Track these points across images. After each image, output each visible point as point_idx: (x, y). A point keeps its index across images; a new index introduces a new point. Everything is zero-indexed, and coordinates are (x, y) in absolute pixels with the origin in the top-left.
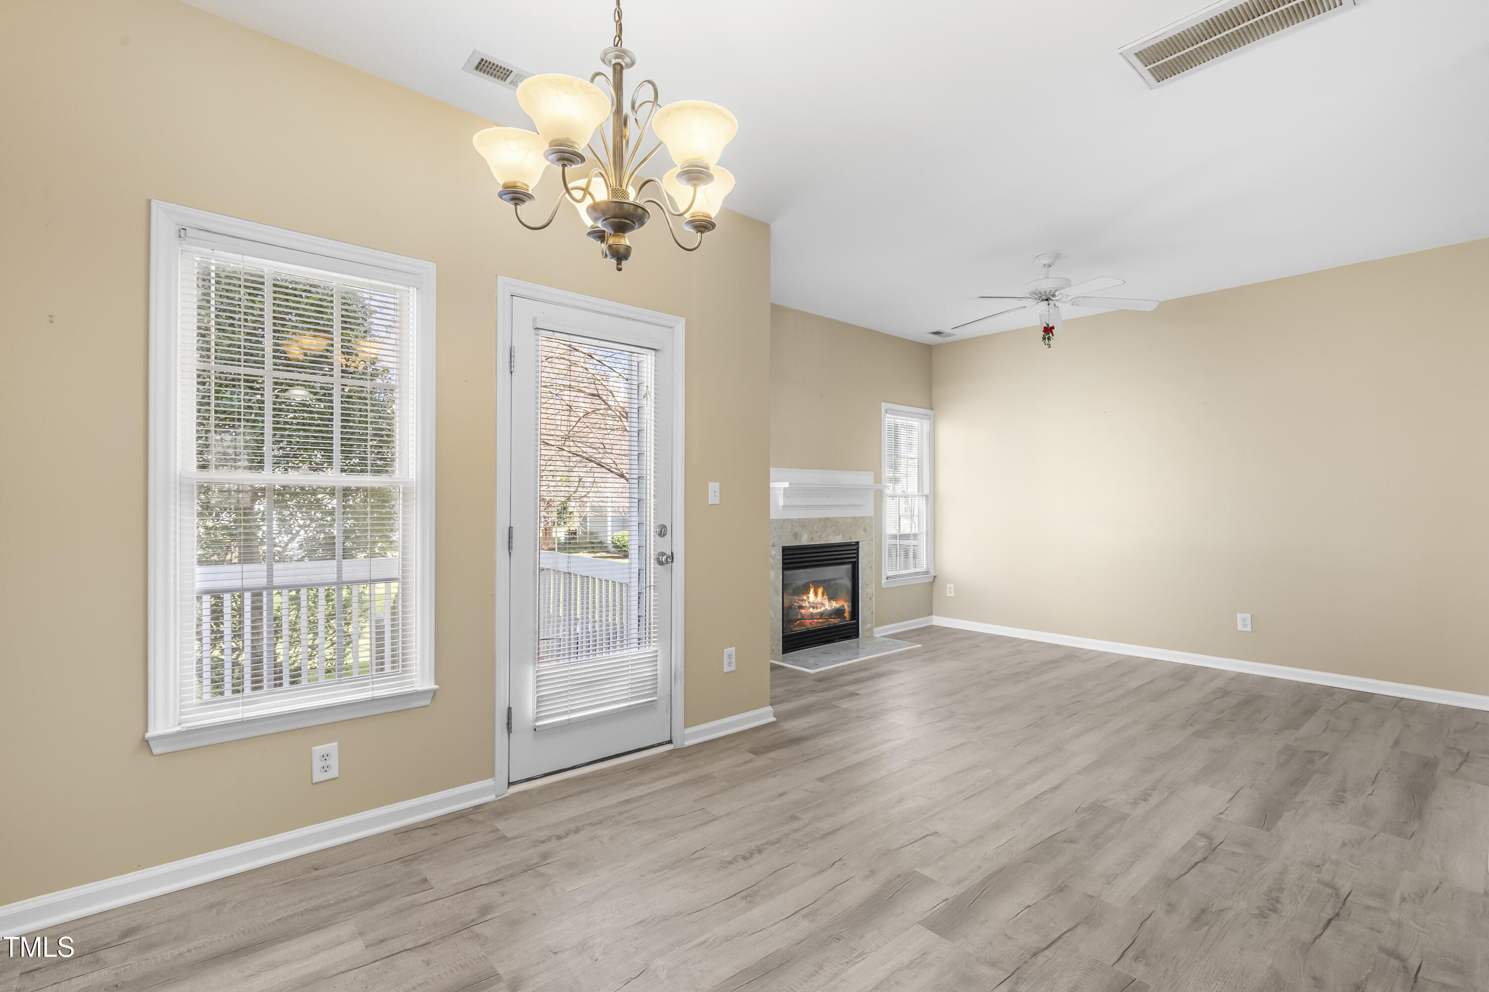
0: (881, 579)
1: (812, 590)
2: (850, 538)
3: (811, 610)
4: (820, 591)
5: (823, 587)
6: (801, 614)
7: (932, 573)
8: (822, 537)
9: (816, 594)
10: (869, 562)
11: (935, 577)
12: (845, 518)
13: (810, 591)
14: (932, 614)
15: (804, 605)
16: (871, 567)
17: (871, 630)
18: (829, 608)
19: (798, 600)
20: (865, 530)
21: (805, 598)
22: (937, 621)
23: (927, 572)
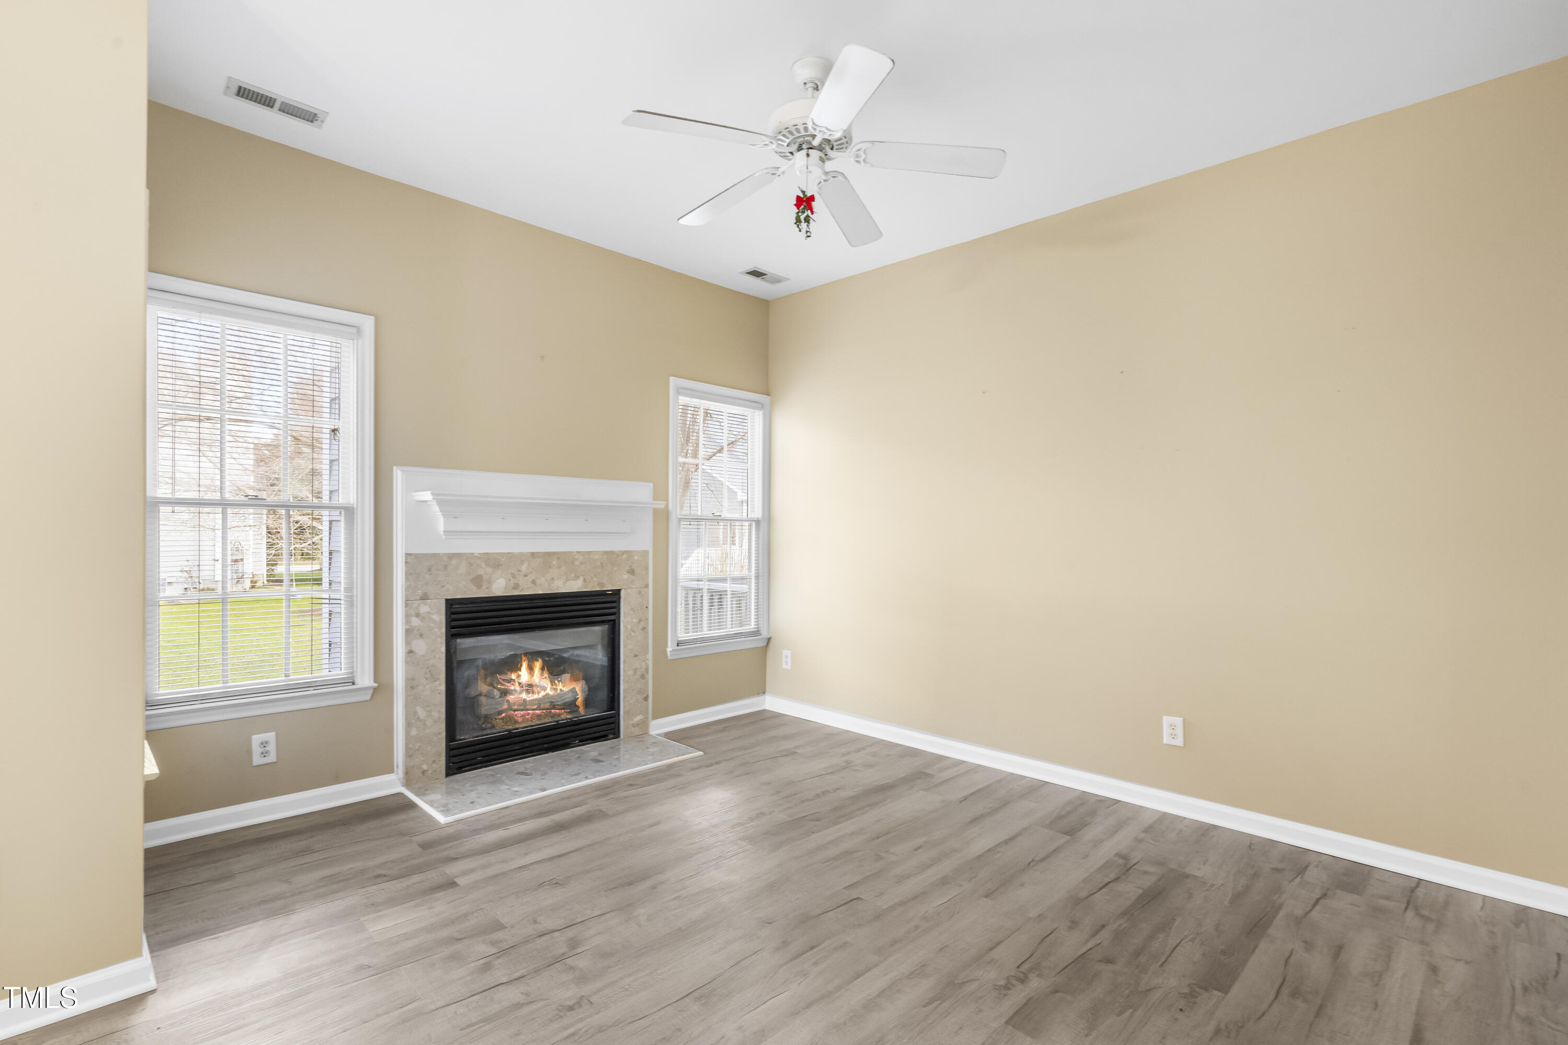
0: (666, 646)
1: (525, 665)
2: (600, 584)
3: (524, 696)
4: (538, 665)
5: (544, 661)
6: (508, 701)
7: (765, 634)
8: (538, 582)
9: (531, 669)
10: (640, 621)
11: (769, 639)
12: (589, 553)
13: (521, 665)
14: (764, 693)
15: (512, 688)
16: (644, 629)
17: (644, 725)
18: (551, 693)
19: (503, 680)
20: (632, 572)
21: (513, 676)
22: (771, 703)
23: (757, 633)
